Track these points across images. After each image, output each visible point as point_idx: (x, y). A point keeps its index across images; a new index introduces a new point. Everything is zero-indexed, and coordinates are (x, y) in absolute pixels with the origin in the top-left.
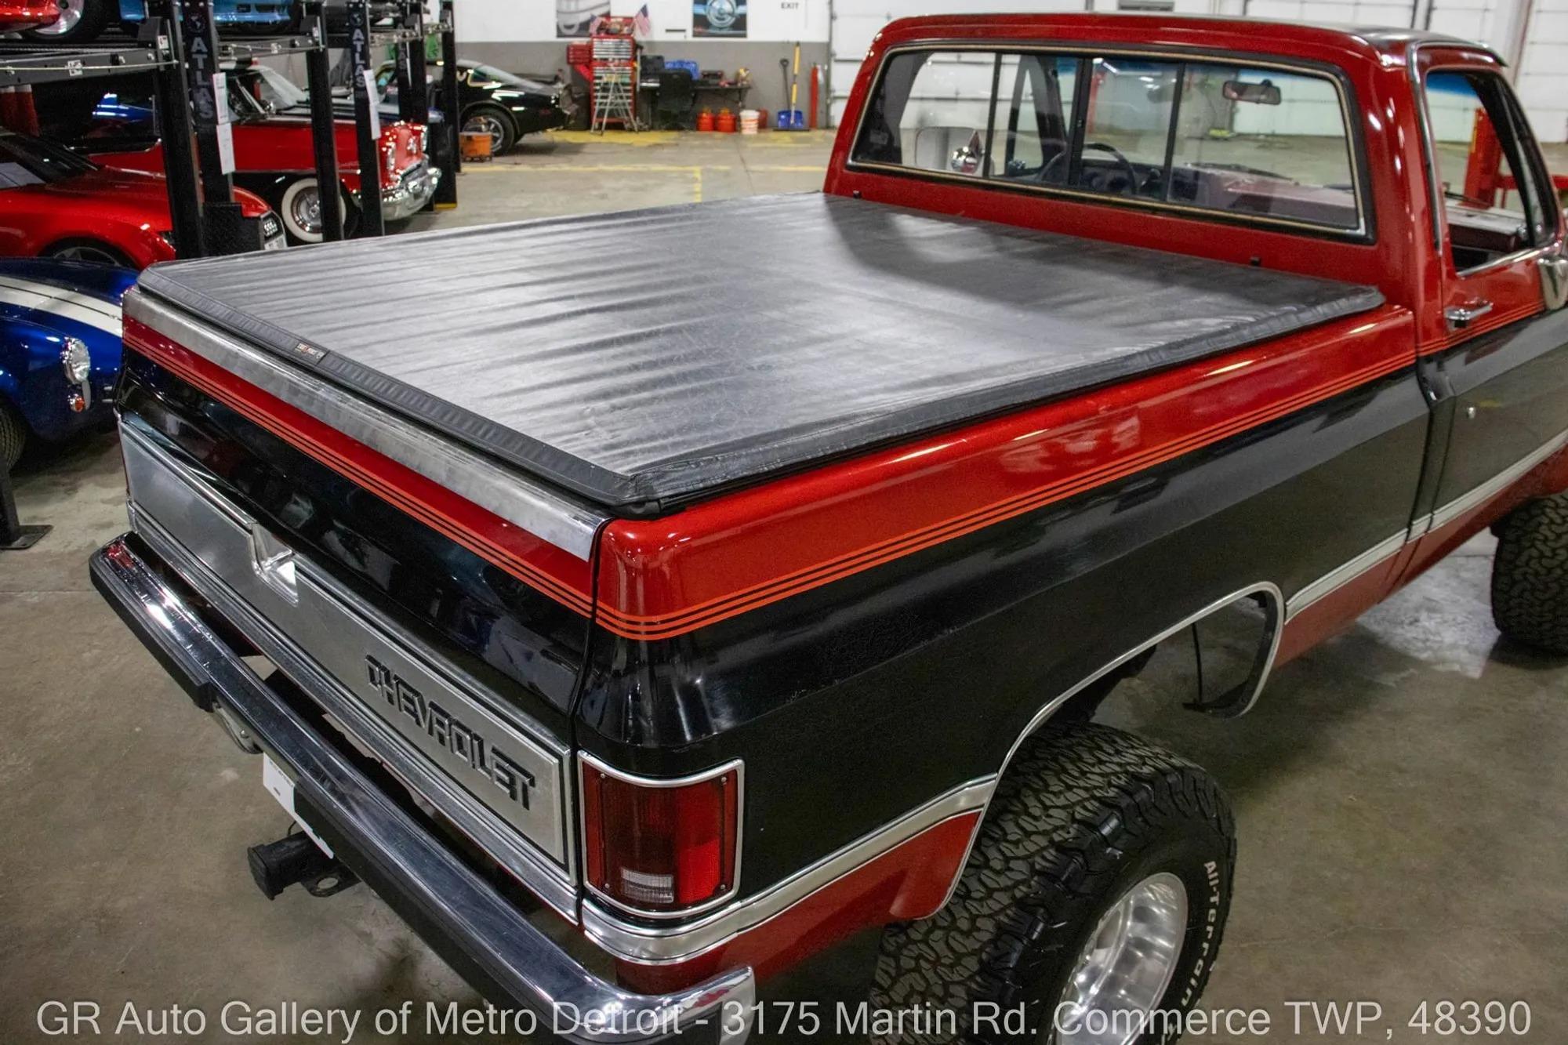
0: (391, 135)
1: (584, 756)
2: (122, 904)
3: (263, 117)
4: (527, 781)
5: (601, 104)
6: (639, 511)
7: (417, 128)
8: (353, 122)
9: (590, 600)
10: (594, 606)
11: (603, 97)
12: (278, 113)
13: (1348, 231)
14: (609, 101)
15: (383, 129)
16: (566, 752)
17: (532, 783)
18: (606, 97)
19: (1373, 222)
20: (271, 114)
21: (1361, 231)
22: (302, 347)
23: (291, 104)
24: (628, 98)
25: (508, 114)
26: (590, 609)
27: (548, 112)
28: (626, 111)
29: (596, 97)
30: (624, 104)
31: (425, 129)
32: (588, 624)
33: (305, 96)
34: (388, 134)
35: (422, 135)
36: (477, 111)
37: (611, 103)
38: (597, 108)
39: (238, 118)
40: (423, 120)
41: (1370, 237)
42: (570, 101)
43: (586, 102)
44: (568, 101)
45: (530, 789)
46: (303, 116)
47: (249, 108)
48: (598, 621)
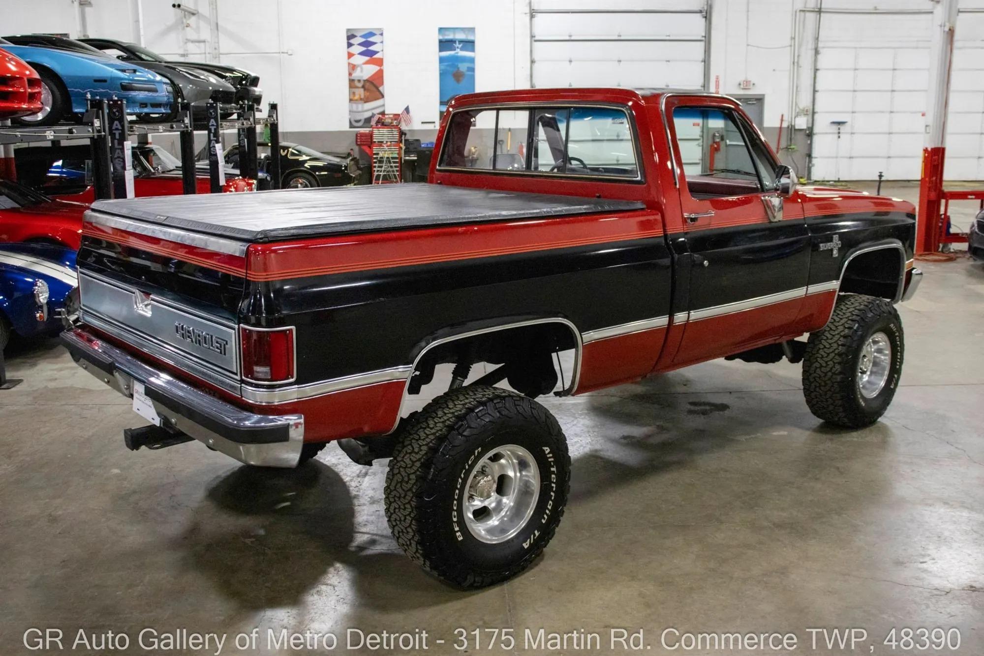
0: (233, 185)
1: (242, 325)
2: (60, 513)
3: (154, 174)
4: (225, 342)
5: (378, 171)
6: (261, 241)
7: (250, 181)
8: (209, 177)
9: (245, 271)
10: (246, 273)
11: (379, 167)
12: (163, 172)
13: (634, 179)
14: (383, 169)
15: (227, 181)
16: (236, 326)
17: (227, 343)
18: (381, 167)
19: (644, 174)
20: (158, 172)
21: (639, 178)
22: (158, 217)
23: (172, 168)
24: (396, 167)
25: (314, 177)
26: (245, 274)
27: (340, 175)
28: (395, 175)
29: (375, 167)
30: (393, 171)
31: (255, 182)
32: (244, 280)
33: (179, 164)
34: (231, 184)
35: (254, 186)
36: (295, 175)
37: (384, 171)
38: (376, 174)
39: (138, 174)
40: (255, 177)
41: (643, 180)
42: (356, 168)
43: (369, 170)
44: (354, 168)
45: (226, 346)
46: (179, 174)
47: (145, 169)
48: (248, 278)
